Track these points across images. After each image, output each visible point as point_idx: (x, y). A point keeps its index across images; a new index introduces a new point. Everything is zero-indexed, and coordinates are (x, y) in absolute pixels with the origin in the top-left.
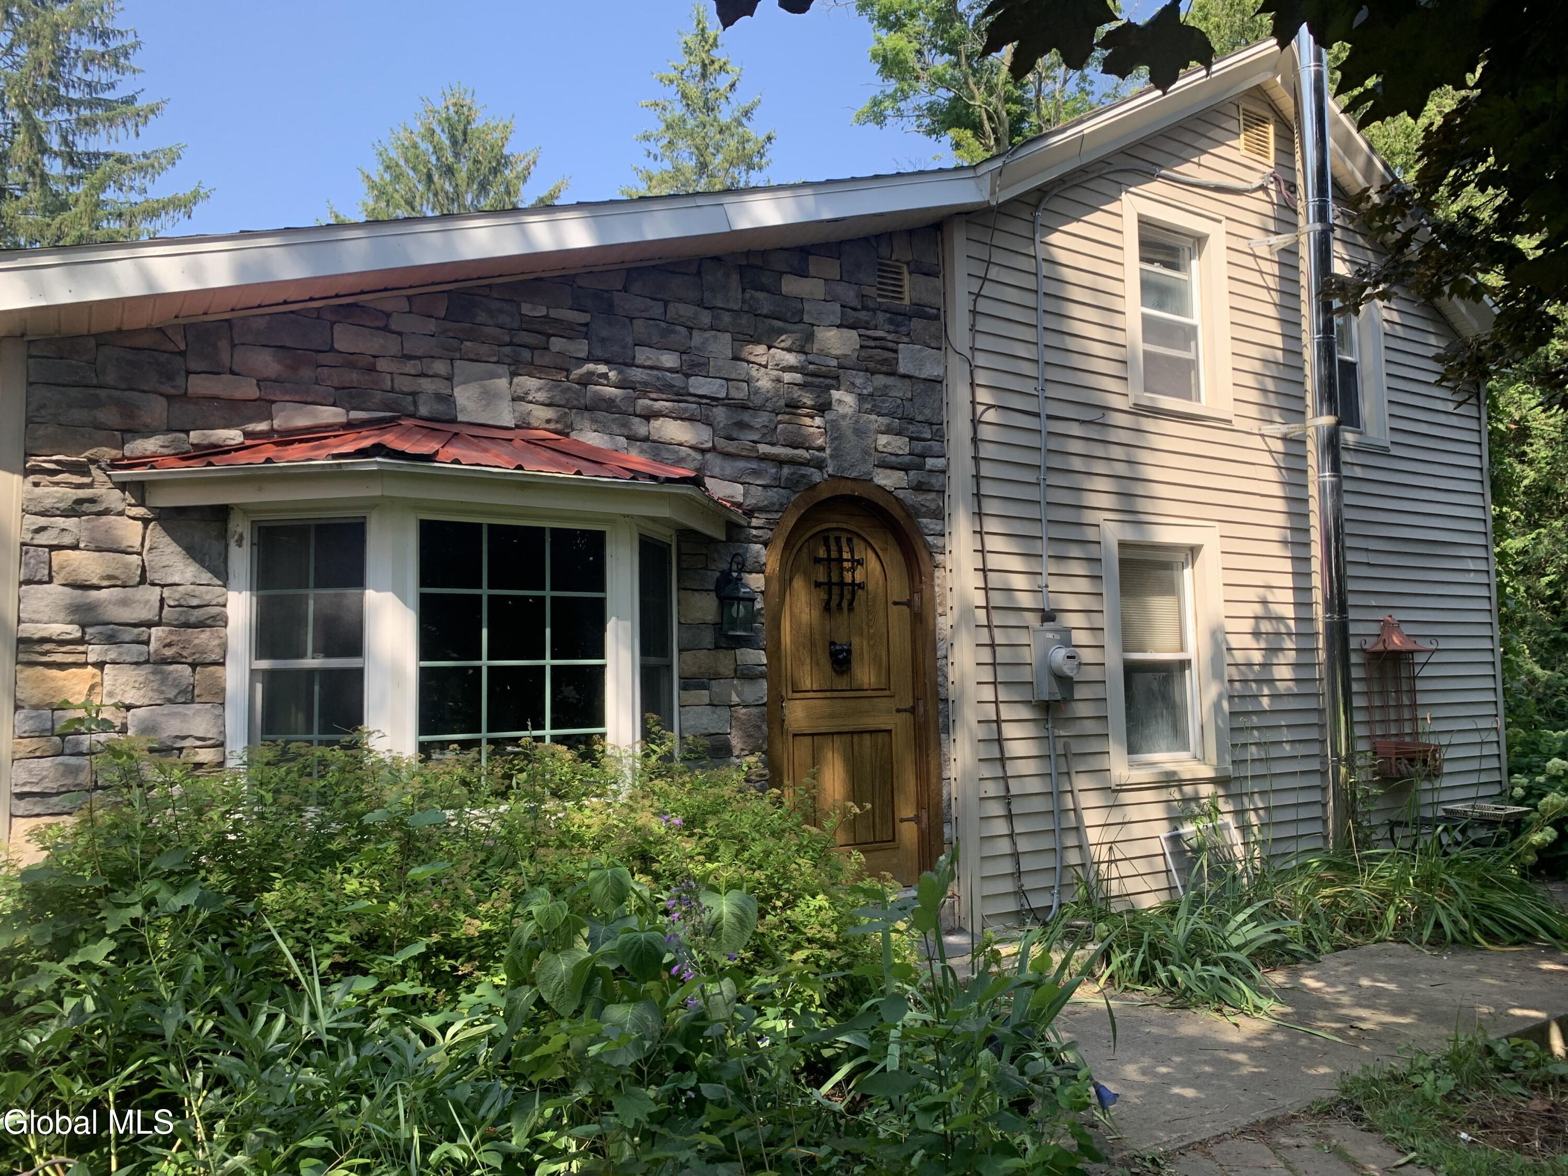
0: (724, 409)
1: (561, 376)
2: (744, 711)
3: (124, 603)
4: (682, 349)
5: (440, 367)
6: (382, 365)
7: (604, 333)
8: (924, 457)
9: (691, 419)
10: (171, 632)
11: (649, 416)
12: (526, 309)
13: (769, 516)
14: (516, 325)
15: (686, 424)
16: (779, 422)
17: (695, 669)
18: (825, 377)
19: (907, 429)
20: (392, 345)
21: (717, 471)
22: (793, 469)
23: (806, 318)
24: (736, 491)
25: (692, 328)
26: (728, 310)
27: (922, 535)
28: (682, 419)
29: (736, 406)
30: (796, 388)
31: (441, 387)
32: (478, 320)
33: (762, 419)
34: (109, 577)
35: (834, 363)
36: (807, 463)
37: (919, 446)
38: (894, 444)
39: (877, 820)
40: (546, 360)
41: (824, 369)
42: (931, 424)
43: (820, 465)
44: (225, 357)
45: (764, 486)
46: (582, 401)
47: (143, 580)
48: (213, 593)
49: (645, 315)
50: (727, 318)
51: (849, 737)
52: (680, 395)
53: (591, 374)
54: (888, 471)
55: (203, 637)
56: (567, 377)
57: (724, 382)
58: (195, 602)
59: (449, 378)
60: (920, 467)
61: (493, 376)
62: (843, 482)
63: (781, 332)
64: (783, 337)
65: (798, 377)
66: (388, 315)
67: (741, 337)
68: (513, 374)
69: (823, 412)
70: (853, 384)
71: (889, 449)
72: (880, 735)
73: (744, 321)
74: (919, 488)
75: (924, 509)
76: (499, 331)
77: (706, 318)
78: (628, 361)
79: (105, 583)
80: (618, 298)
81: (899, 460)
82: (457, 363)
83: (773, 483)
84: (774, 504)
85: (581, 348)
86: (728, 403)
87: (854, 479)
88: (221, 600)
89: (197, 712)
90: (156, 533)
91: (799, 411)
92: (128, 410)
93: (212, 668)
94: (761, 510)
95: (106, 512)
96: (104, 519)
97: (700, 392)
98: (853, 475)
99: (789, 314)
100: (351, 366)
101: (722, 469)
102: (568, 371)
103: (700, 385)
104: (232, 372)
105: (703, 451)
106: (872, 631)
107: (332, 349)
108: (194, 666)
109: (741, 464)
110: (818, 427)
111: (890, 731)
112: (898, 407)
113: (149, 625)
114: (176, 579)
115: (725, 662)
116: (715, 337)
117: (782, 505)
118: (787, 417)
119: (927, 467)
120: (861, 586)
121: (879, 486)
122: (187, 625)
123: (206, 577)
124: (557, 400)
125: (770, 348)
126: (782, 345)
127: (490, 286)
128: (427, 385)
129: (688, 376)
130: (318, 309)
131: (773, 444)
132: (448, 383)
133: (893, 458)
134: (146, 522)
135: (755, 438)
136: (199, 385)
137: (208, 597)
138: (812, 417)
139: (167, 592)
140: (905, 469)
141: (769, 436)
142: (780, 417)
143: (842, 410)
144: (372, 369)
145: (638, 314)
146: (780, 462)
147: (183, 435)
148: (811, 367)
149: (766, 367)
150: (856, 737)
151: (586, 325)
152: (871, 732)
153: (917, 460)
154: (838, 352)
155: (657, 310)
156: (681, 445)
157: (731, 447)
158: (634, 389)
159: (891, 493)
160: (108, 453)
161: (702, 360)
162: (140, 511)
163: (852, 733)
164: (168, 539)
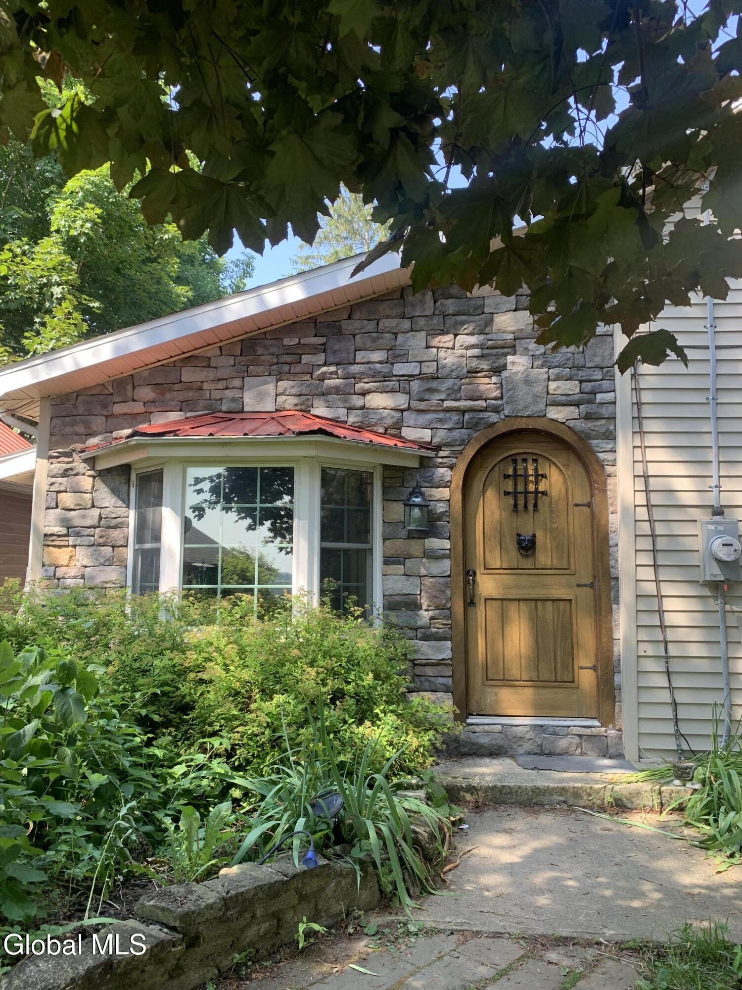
0: (419, 381)
1: (308, 377)
2: (431, 580)
3: (83, 517)
4: (389, 347)
5: (237, 383)
6: (205, 386)
7: (336, 347)
8: (595, 394)
9: (392, 391)
10: (102, 531)
11: (364, 394)
12: (287, 342)
13: (453, 449)
14: (281, 352)
15: (389, 394)
16: (463, 384)
17: (392, 552)
18: (503, 348)
19: (577, 375)
20: (211, 374)
21: (411, 423)
22: (472, 415)
23: (486, 310)
24: (426, 435)
25: (397, 333)
26: (424, 316)
27: (593, 453)
28: (386, 392)
29: (427, 378)
30: (475, 359)
31: (236, 394)
32: (259, 353)
33: (449, 383)
34: (78, 505)
35: (511, 336)
36: (485, 410)
37: (588, 386)
38: (563, 387)
39: (559, 666)
40: (298, 368)
41: (500, 342)
42: (602, 368)
43: (497, 410)
44: (130, 394)
45: (450, 429)
46: (320, 390)
47: (93, 506)
48: (122, 511)
49: (362, 331)
50: (422, 322)
51: (533, 603)
52: (386, 377)
53: (325, 373)
54: (560, 408)
55: (115, 534)
56: (312, 377)
57: (418, 364)
58: (114, 516)
59: (242, 388)
60: (591, 402)
61: (265, 383)
62: (519, 420)
63: (463, 323)
64: (465, 326)
65: (476, 352)
66: (209, 359)
67: (432, 332)
68: (277, 381)
69: (500, 372)
70: (526, 349)
71: (559, 392)
72: (562, 603)
73: (435, 322)
74: (588, 417)
75: (595, 433)
76: (270, 357)
77: (406, 324)
78: (352, 361)
79: (77, 508)
80: (344, 324)
81: (570, 398)
82: (246, 379)
83: (456, 426)
84: (456, 440)
85: (321, 358)
86: (420, 376)
87: (529, 417)
88: (126, 514)
89: (113, 570)
90: (99, 483)
91: (479, 375)
92: (87, 424)
93: (121, 549)
94: (447, 445)
95: (77, 474)
96: (77, 477)
97: (400, 373)
98: (527, 414)
99: (471, 310)
100: (189, 389)
101: (416, 420)
102: (311, 374)
103: (400, 369)
104: (134, 400)
105: (402, 411)
106: (555, 526)
107: (181, 382)
108: (113, 547)
109: (430, 416)
110: (495, 384)
111: (570, 601)
112: (568, 359)
113: (95, 527)
114: (106, 505)
115: (415, 547)
116: (414, 336)
117: (463, 440)
118: (468, 380)
119: (598, 401)
120: (544, 493)
121: (552, 420)
122: (109, 527)
123: (120, 503)
124: (304, 392)
125: (456, 335)
126: (466, 332)
127: (265, 333)
128: (229, 394)
129: (392, 364)
130: (174, 362)
131: (456, 400)
132: (240, 391)
133: (564, 398)
134: (94, 477)
135: (442, 397)
136: (118, 409)
137: (119, 513)
138: (490, 377)
139: (102, 510)
140: (577, 405)
141: (454, 393)
142: (463, 381)
143: (515, 369)
144: (201, 389)
145: (357, 331)
146: (463, 412)
147: (109, 434)
148: (490, 342)
149: (453, 348)
150: (539, 604)
151: (324, 344)
152: (554, 600)
153: (586, 396)
154: (513, 329)
155: (371, 326)
156: (385, 409)
157: (422, 406)
158: (355, 378)
159: (563, 423)
160: (79, 446)
161: (402, 352)
162: (91, 473)
163: (536, 600)
164: (104, 485)
